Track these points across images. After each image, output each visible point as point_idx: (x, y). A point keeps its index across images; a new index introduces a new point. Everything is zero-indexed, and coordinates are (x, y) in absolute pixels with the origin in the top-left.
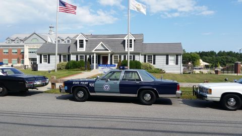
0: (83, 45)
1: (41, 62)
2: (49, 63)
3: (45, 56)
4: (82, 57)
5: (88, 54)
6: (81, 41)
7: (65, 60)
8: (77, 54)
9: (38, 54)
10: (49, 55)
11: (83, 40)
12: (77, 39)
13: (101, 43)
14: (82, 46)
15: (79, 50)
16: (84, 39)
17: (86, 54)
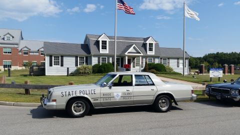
0: (106, 46)
1: (51, 65)
2: (62, 65)
3: (57, 57)
4: (104, 59)
5: (111, 56)
6: (104, 42)
7: (82, 63)
8: (99, 56)
9: (47, 55)
10: (62, 57)
11: (106, 41)
12: (99, 39)
13: (134, 45)
14: (104, 47)
15: (102, 51)
16: (108, 40)
17: (109, 56)
